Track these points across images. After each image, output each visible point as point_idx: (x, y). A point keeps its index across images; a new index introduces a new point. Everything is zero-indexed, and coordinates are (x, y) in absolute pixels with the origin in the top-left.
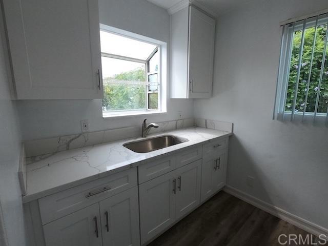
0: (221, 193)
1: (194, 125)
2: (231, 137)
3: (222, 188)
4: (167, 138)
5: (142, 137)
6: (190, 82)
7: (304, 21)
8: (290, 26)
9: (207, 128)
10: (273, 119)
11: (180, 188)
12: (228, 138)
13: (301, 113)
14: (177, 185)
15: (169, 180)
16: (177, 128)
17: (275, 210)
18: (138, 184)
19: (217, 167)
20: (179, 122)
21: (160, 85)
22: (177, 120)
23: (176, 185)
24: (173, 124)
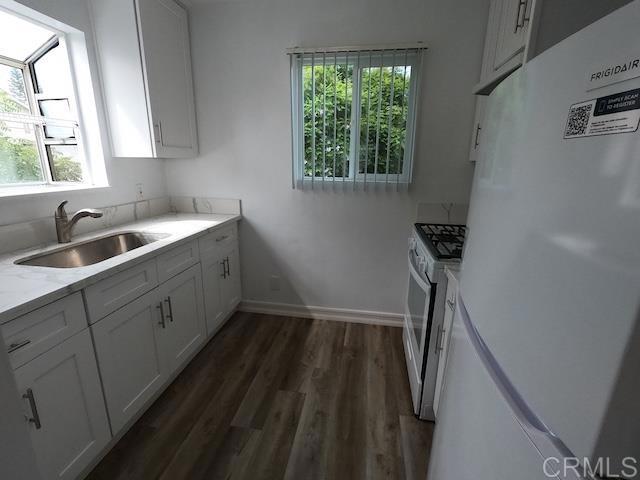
0: (237, 315)
1: (172, 209)
2: (240, 223)
3: (237, 307)
4: (121, 238)
5: (60, 242)
6: (155, 126)
7: (313, 55)
8: (299, 58)
9: (197, 212)
10: (294, 188)
11: (171, 317)
12: (236, 224)
13: (331, 179)
14: (166, 313)
15: (150, 307)
16: (137, 219)
17: (308, 310)
18: (89, 325)
19: (226, 273)
20: (141, 207)
21: (81, 125)
22: (135, 203)
23: (164, 313)
24: (128, 211)
